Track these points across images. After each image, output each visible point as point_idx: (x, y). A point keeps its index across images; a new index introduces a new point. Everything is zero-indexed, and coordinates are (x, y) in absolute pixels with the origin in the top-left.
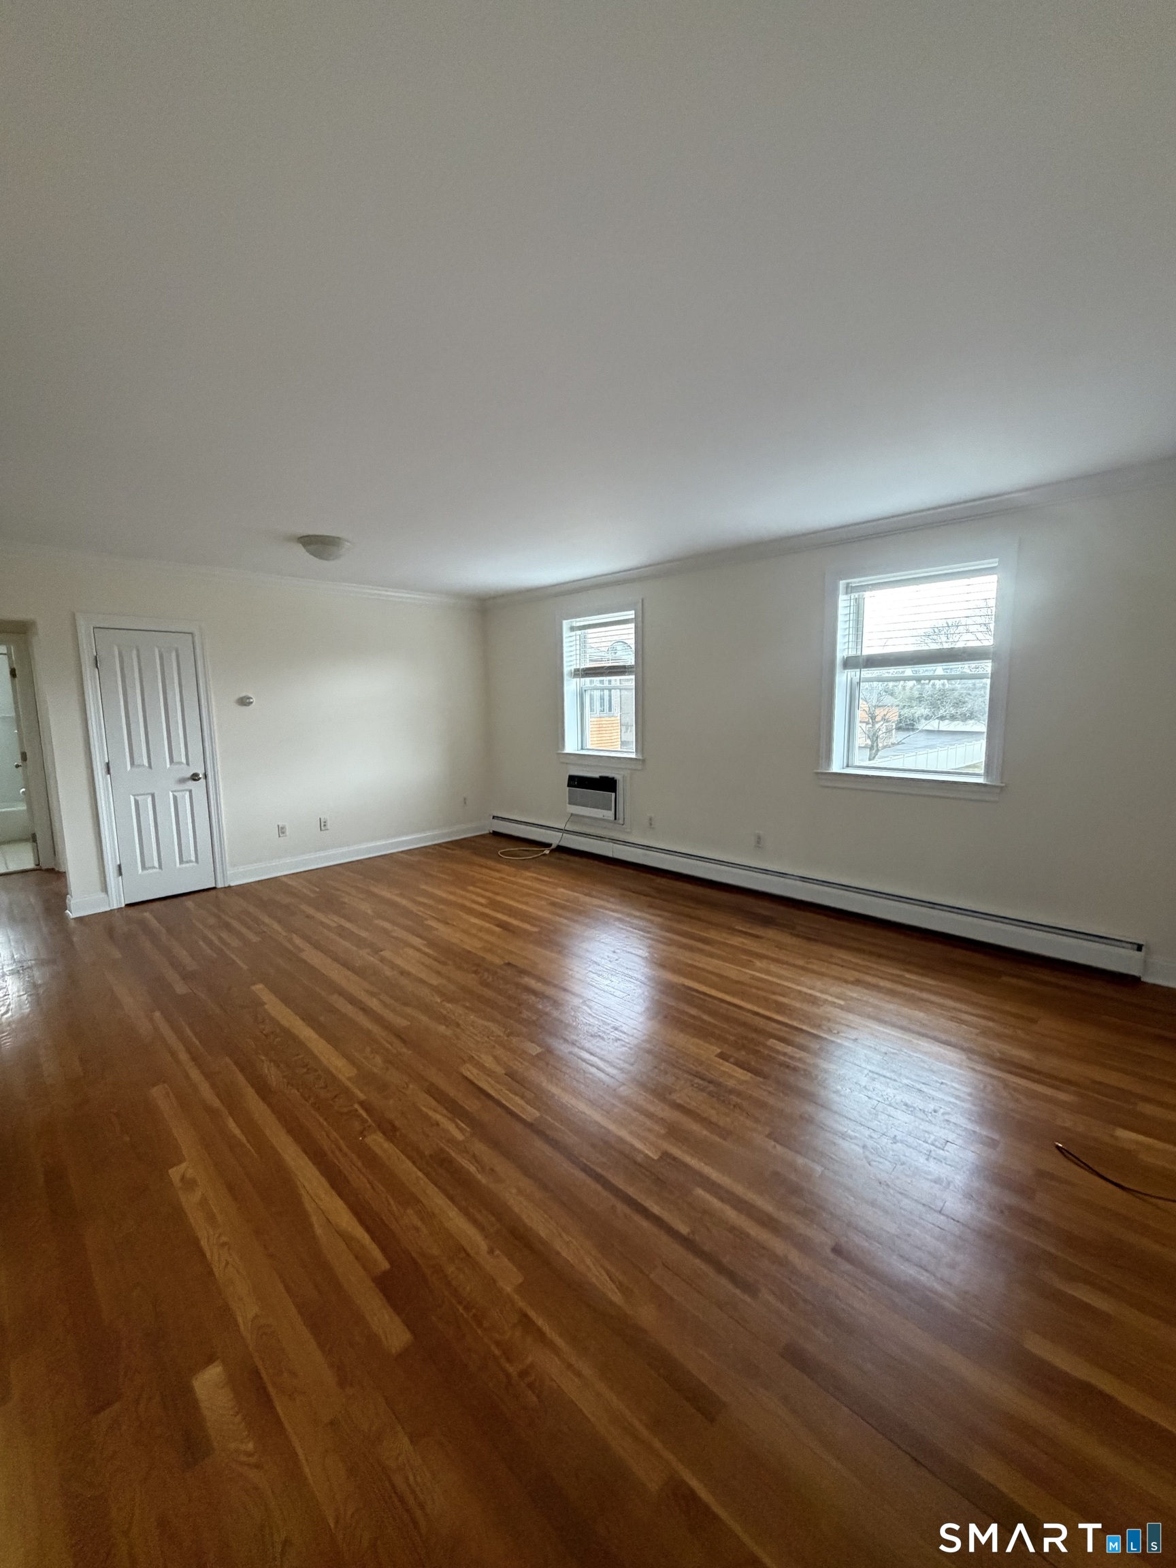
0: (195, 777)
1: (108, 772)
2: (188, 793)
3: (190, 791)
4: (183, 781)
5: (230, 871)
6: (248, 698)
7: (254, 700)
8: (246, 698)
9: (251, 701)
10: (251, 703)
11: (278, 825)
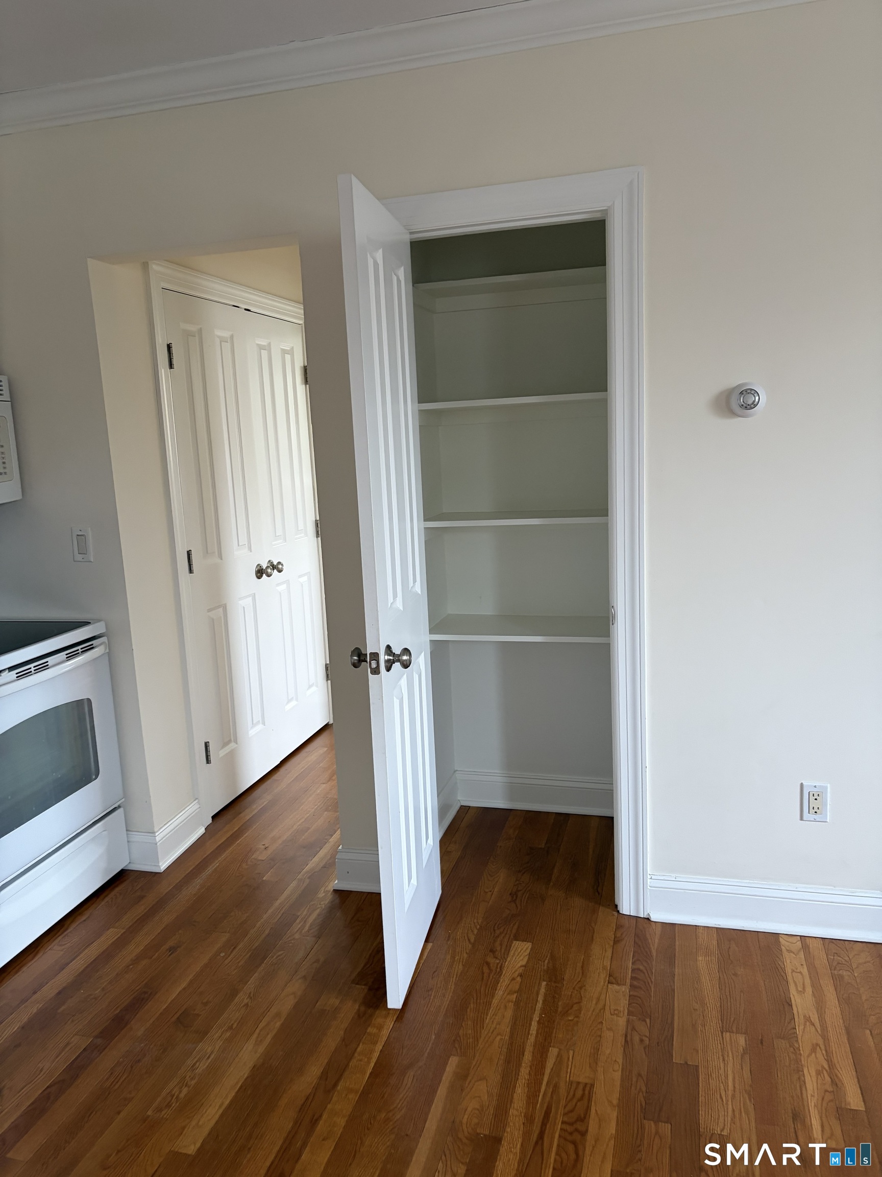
6: (744, 393)
7: (763, 399)
8: (741, 393)
9: (754, 401)
10: (755, 406)
11: (802, 785)
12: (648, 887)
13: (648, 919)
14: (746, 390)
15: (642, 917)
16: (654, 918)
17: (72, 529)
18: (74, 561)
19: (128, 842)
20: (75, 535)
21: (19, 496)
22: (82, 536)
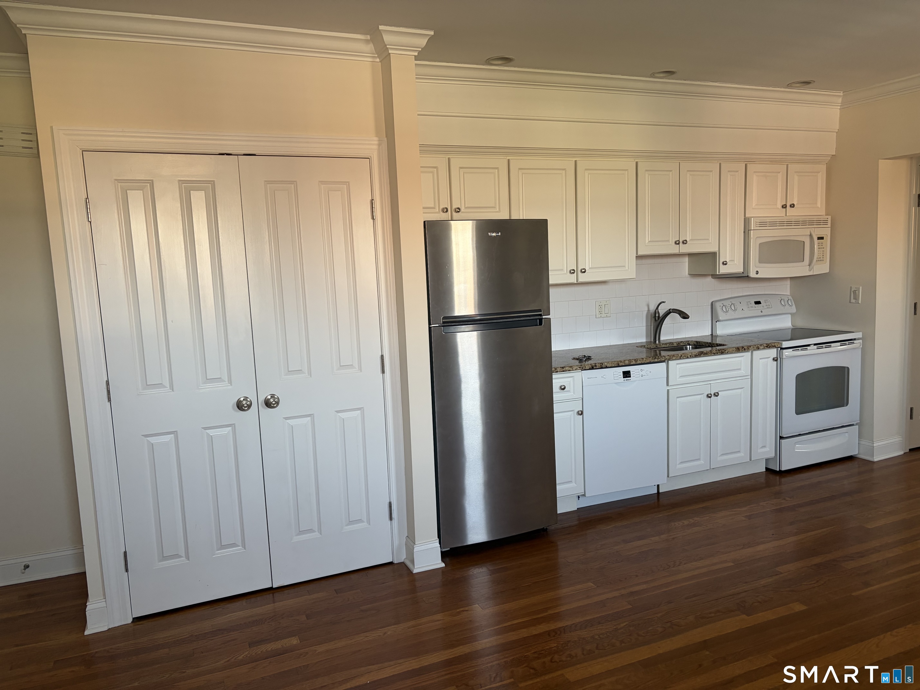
17: (851, 287)
18: (850, 302)
19: (858, 443)
20: (853, 290)
21: (828, 271)
22: (856, 291)
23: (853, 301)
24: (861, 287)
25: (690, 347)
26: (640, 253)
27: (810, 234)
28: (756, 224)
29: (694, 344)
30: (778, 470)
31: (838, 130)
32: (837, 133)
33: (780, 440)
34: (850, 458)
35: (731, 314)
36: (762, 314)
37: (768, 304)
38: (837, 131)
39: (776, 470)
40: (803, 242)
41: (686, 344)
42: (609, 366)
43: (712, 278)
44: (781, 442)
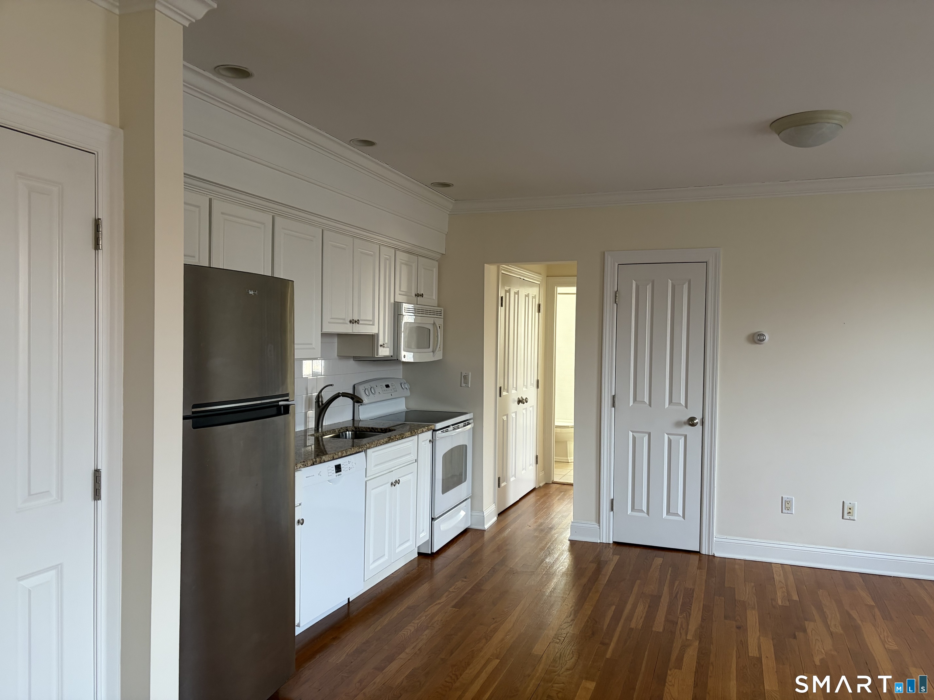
0: (691, 422)
1: (614, 405)
2: (683, 438)
3: (686, 437)
4: (679, 424)
5: (716, 537)
6: (760, 335)
7: (767, 338)
8: (758, 335)
9: (763, 338)
10: (764, 340)
11: (782, 497)
12: (714, 541)
13: (713, 556)
14: (760, 334)
15: (711, 555)
16: (716, 555)
17: (461, 373)
18: (461, 386)
19: (471, 515)
20: (463, 375)
21: (442, 358)
22: (466, 376)
23: (463, 385)
24: (470, 373)
25: (349, 434)
26: (325, 330)
27: (433, 323)
28: (405, 310)
29: (352, 429)
30: (430, 553)
31: (448, 232)
32: (446, 235)
33: (433, 522)
34: (466, 531)
35: (372, 398)
36: (391, 397)
37: (394, 387)
38: (446, 233)
39: (429, 553)
40: (429, 330)
41: (345, 430)
42: (326, 461)
43: (354, 360)
44: (434, 523)
